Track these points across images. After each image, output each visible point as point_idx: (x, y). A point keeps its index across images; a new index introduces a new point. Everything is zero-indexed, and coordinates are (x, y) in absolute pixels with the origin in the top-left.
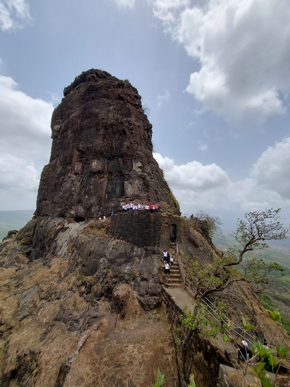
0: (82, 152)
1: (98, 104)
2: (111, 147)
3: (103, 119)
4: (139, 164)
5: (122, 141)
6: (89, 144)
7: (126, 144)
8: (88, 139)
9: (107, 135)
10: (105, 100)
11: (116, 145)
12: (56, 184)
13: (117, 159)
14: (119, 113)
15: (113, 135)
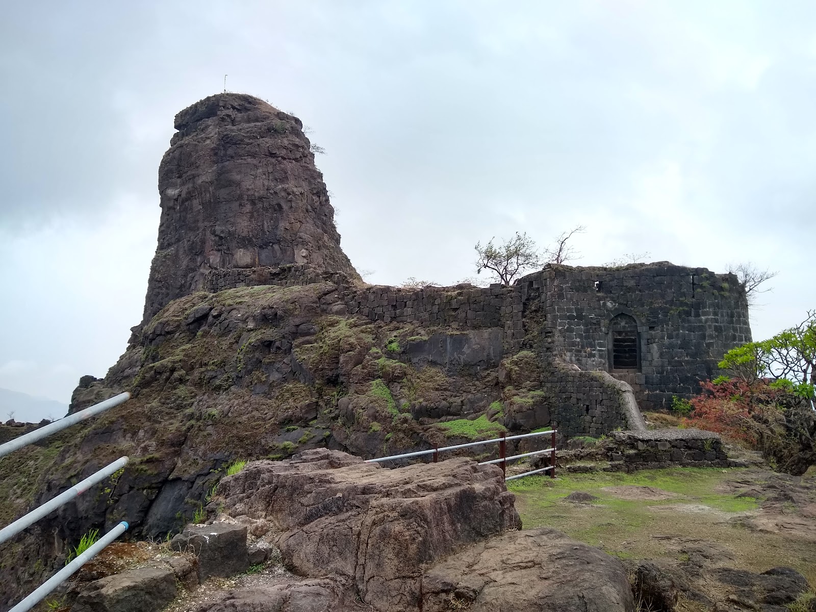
0: (221, 238)
1: (240, 166)
2: (263, 230)
3: (248, 189)
4: (304, 252)
5: (277, 220)
6: (230, 226)
7: (282, 225)
8: (228, 220)
9: (255, 213)
10: (249, 160)
11: (268, 226)
12: (182, 286)
13: (272, 246)
14: (271, 178)
15: (264, 212)
